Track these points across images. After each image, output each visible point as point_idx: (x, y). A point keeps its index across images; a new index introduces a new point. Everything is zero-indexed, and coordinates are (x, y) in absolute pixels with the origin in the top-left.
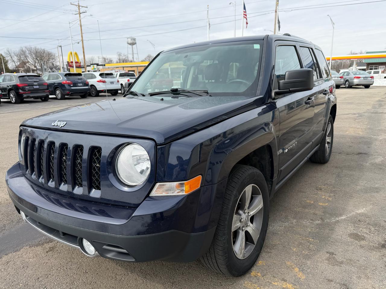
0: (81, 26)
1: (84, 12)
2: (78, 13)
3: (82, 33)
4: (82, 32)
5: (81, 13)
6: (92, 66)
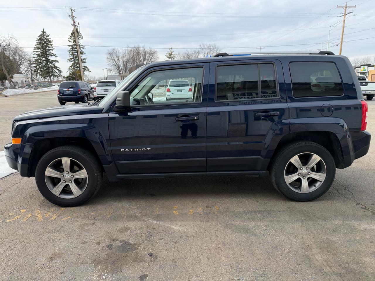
0: (343, 28)
1: (350, 13)
2: (343, 14)
3: (343, 35)
4: (343, 33)
5: (346, 14)
6: (362, 67)
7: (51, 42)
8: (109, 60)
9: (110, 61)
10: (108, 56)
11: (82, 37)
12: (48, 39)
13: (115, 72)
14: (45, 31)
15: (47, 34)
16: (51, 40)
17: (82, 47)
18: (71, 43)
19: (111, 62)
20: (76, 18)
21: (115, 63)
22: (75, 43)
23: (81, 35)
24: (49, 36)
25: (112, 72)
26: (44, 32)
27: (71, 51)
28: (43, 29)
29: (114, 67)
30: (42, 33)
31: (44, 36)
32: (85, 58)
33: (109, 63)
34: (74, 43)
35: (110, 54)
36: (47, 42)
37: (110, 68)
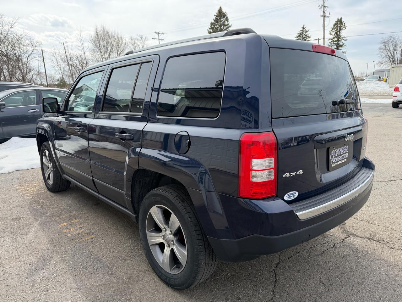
7: (309, 37)
8: (382, 50)
9: (382, 52)
10: (382, 46)
11: (346, 27)
12: (307, 35)
13: (387, 65)
14: (305, 27)
15: (306, 30)
16: (309, 35)
17: (344, 38)
18: (332, 35)
19: (385, 53)
20: (328, 7)
21: (389, 54)
22: (336, 35)
23: (345, 25)
24: (308, 31)
25: (382, 65)
26: (303, 28)
27: (329, 45)
28: (303, 25)
29: (387, 59)
30: (302, 29)
31: (303, 32)
32: (345, 51)
33: (381, 54)
34: (334, 35)
35: (384, 43)
36: (305, 38)
37: (381, 60)
